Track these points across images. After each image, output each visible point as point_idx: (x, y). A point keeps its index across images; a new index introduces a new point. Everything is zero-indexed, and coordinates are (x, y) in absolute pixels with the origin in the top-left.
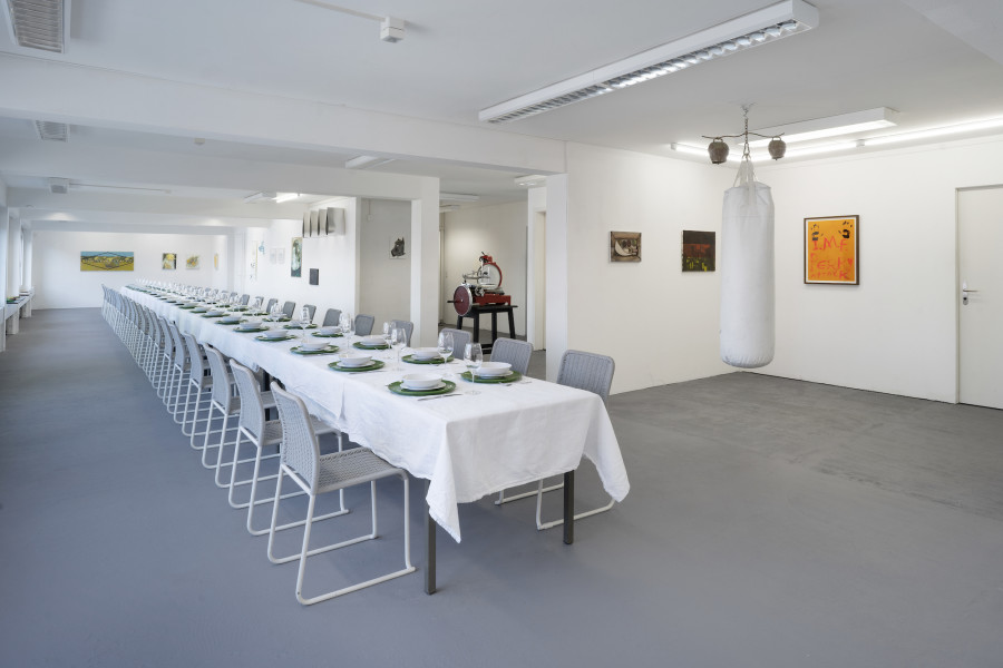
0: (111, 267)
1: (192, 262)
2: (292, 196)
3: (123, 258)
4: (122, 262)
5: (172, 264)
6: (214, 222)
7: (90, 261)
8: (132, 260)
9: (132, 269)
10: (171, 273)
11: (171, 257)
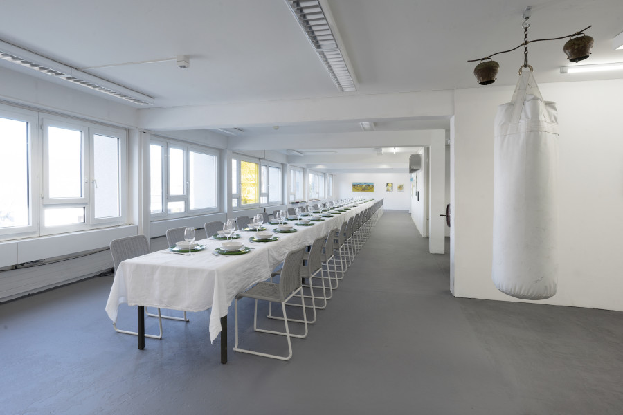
0: (364, 190)
1: (400, 187)
2: (397, 150)
3: (369, 185)
4: (368, 187)
5: (391, 188)
6: (384, 166)
7: (357, 187)
8: (373, 186)
9: (373, 191)
10: (390, 193)
11: (390, 185)
